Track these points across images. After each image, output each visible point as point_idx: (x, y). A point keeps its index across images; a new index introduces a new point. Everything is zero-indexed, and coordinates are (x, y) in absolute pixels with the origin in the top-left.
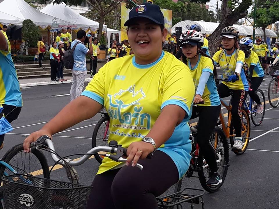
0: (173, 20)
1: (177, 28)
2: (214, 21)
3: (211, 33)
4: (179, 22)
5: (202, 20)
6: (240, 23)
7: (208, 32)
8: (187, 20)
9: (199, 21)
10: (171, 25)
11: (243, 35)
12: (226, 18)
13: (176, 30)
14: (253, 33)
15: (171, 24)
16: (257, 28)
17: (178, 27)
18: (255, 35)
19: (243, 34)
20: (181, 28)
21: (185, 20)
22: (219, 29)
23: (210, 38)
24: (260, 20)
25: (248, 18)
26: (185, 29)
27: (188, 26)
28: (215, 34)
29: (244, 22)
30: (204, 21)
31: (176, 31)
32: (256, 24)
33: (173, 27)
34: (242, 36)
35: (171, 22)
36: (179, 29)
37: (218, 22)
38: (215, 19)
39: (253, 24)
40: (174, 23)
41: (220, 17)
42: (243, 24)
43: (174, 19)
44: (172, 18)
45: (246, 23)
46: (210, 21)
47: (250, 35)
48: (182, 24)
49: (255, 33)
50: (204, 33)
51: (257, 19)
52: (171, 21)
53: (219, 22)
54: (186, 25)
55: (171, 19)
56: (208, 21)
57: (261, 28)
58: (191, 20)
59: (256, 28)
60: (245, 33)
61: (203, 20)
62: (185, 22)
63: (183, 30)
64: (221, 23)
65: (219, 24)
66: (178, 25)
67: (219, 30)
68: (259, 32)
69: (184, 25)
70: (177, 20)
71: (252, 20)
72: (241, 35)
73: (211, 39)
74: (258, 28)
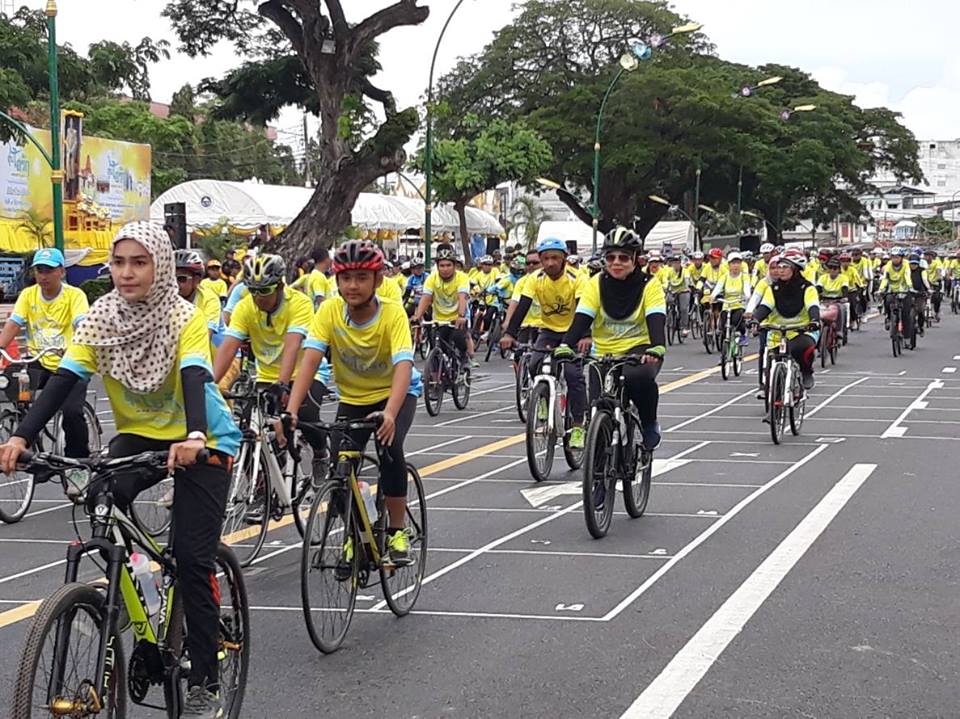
0: (153, 178)
1: (169, 208)
2: (295, 181)
3: (288, 223)
4: (175, 184)
5: (254, 179)
6: (383, 186)
7: (278, 219)
8: (202, 178)
9: (242, 180)
10: (149, 195)
11: (392, 228)
12: (333, 173)
13: (166, 212)
14: (424, 222)
15: (149, 192)
16: (439, 205)
17: (174, 201)
18: (432, 228)
19: (394, 225)
20: (181, 207)
21: (197, 178)
22: (311, 210)
23: (283, 241)
24: (446, 177)
25: (409, 170)
26: (197, 209)
27: (206, 200)
28: (301, 227)
29: (396, 185)
30: (261, 181)
31: (167, 218)
32: (433, 192)
33: (156, 202)
34: (390, 230)
35: (149, 187)
36: (176, 214)
37: (308, 184)
38: (299, 172)
39: (423, 192)
40: (158, 187)
41: (313, 169)
42: (391, 192)
43: (159, 174)
44: (152, 171)
45: (400, 189)
46: (283, 181)
47: (416, 227)
48: (185, 192)
49: (433, 223)
50: (264, 223)
51: (438, 174)
52: (148, 182)
53: (313, 184)
54: (202, 194)
55: (149, 176)
56: (275, 181)
57: (453, 204)
58: (220, 179)
59: (436, 206)
60: (400, 222)
61: (258, 179)
62: (198, 187)
63: (191, 212)
64: (318, 189)
65: (313, 190)
66: (172, 195)
67: (315, 213)
68: (444, 216)
69: (195, 196)
70: (169, 179)
71: (420, 179)
72: (387, 227)
73: (284, 244)
74: (442, 205)
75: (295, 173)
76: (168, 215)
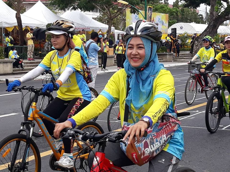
0: (169, 22)
1: (172, 29)
2: (203, 23)
3: (201, 33)
4: (174, 24)
5: (193, 22)
6: (225, 24)
7: (199, 32)
8: (181, 22)
9: (190, 23)
10: (168, 27)
12: (213, 20)
13: (172, 30)
15: (168, 26)
17: (174, 28)
19: (228, 33)
20: (175, 29)
21: (179, 22)
22: (207, 30)
23: (200, 37)
26: (179, 30)
27: (181, 27)
28: (205, 34)
29: (229, 24)
30: (195, 23)
31: (172, 32)
33: (169, 28)
35: (168, 24)
36: (174, 30)
37: (207, 23)
38: (204, 21)
40: (170, 25)
41: (208, 20)
42: (227, 25)
43: (170, 21)
44: (169, 21)
46: (200, 23)
48: (176, 25)
50: (195, 33)
52: (168, 23)
53: (208, 23)
54: (180, 26)
55: (168, 22)
56: (199, 23)
58: (185, 22)
61: (194, 22)
62: (179, 24)
63: (178, 30)
64: (209, 25)
65: (208, 25)
66: (173, 26)
67: (208, 30)
69: (179, 27)
70: (172, 22)
72: (226, 34)
73: (200, 38)
75: (203, 21)
76: (172, 31)
